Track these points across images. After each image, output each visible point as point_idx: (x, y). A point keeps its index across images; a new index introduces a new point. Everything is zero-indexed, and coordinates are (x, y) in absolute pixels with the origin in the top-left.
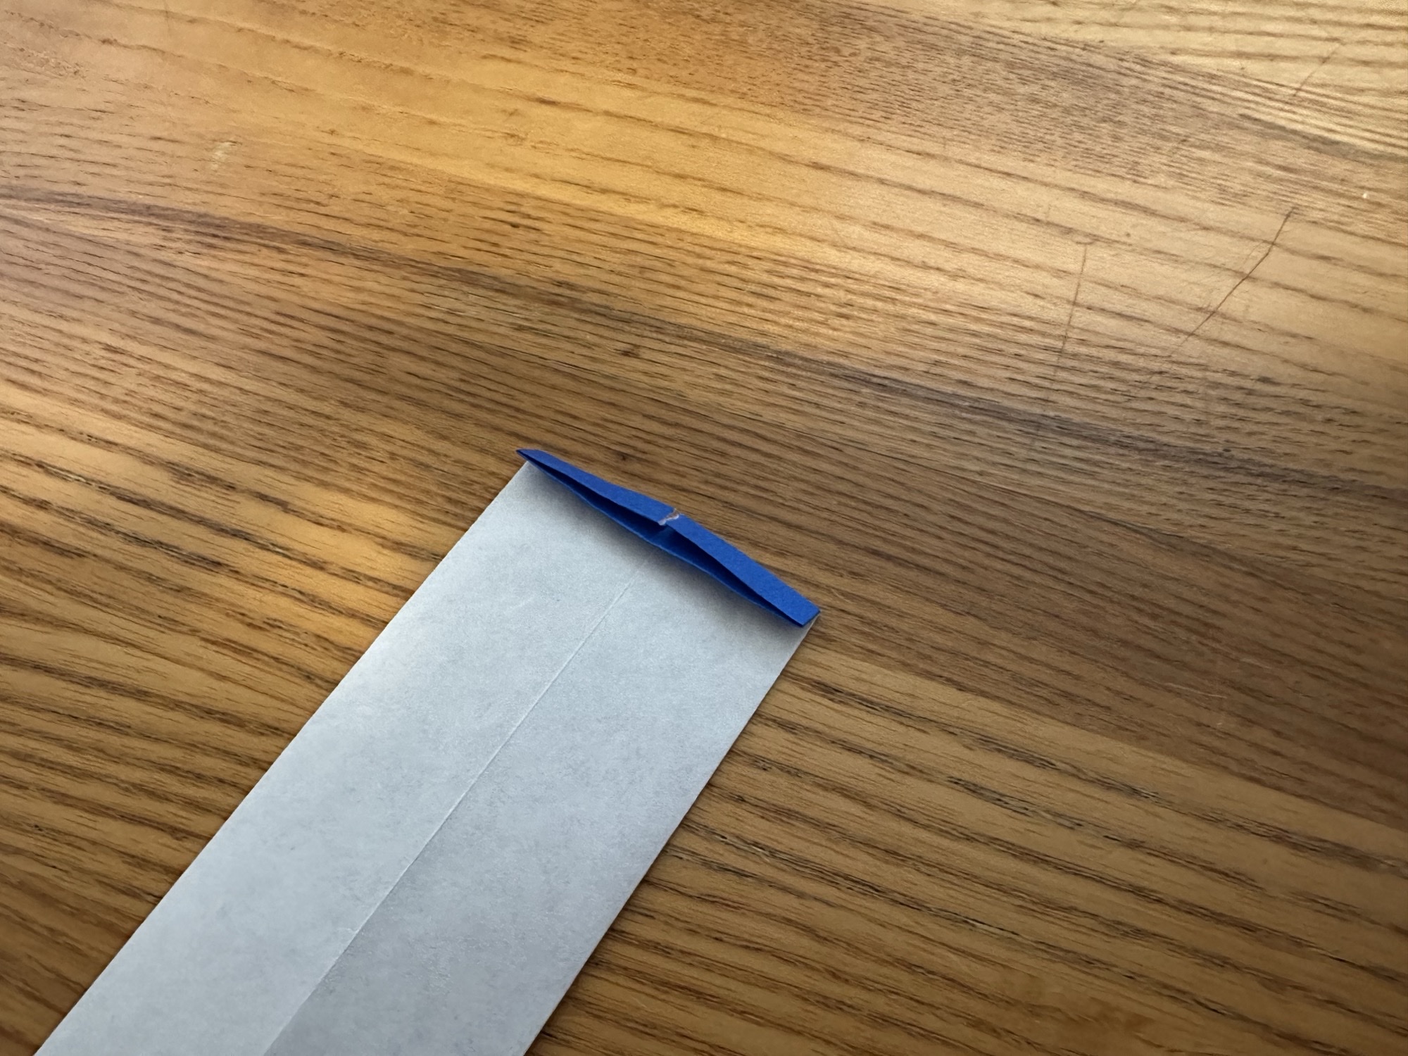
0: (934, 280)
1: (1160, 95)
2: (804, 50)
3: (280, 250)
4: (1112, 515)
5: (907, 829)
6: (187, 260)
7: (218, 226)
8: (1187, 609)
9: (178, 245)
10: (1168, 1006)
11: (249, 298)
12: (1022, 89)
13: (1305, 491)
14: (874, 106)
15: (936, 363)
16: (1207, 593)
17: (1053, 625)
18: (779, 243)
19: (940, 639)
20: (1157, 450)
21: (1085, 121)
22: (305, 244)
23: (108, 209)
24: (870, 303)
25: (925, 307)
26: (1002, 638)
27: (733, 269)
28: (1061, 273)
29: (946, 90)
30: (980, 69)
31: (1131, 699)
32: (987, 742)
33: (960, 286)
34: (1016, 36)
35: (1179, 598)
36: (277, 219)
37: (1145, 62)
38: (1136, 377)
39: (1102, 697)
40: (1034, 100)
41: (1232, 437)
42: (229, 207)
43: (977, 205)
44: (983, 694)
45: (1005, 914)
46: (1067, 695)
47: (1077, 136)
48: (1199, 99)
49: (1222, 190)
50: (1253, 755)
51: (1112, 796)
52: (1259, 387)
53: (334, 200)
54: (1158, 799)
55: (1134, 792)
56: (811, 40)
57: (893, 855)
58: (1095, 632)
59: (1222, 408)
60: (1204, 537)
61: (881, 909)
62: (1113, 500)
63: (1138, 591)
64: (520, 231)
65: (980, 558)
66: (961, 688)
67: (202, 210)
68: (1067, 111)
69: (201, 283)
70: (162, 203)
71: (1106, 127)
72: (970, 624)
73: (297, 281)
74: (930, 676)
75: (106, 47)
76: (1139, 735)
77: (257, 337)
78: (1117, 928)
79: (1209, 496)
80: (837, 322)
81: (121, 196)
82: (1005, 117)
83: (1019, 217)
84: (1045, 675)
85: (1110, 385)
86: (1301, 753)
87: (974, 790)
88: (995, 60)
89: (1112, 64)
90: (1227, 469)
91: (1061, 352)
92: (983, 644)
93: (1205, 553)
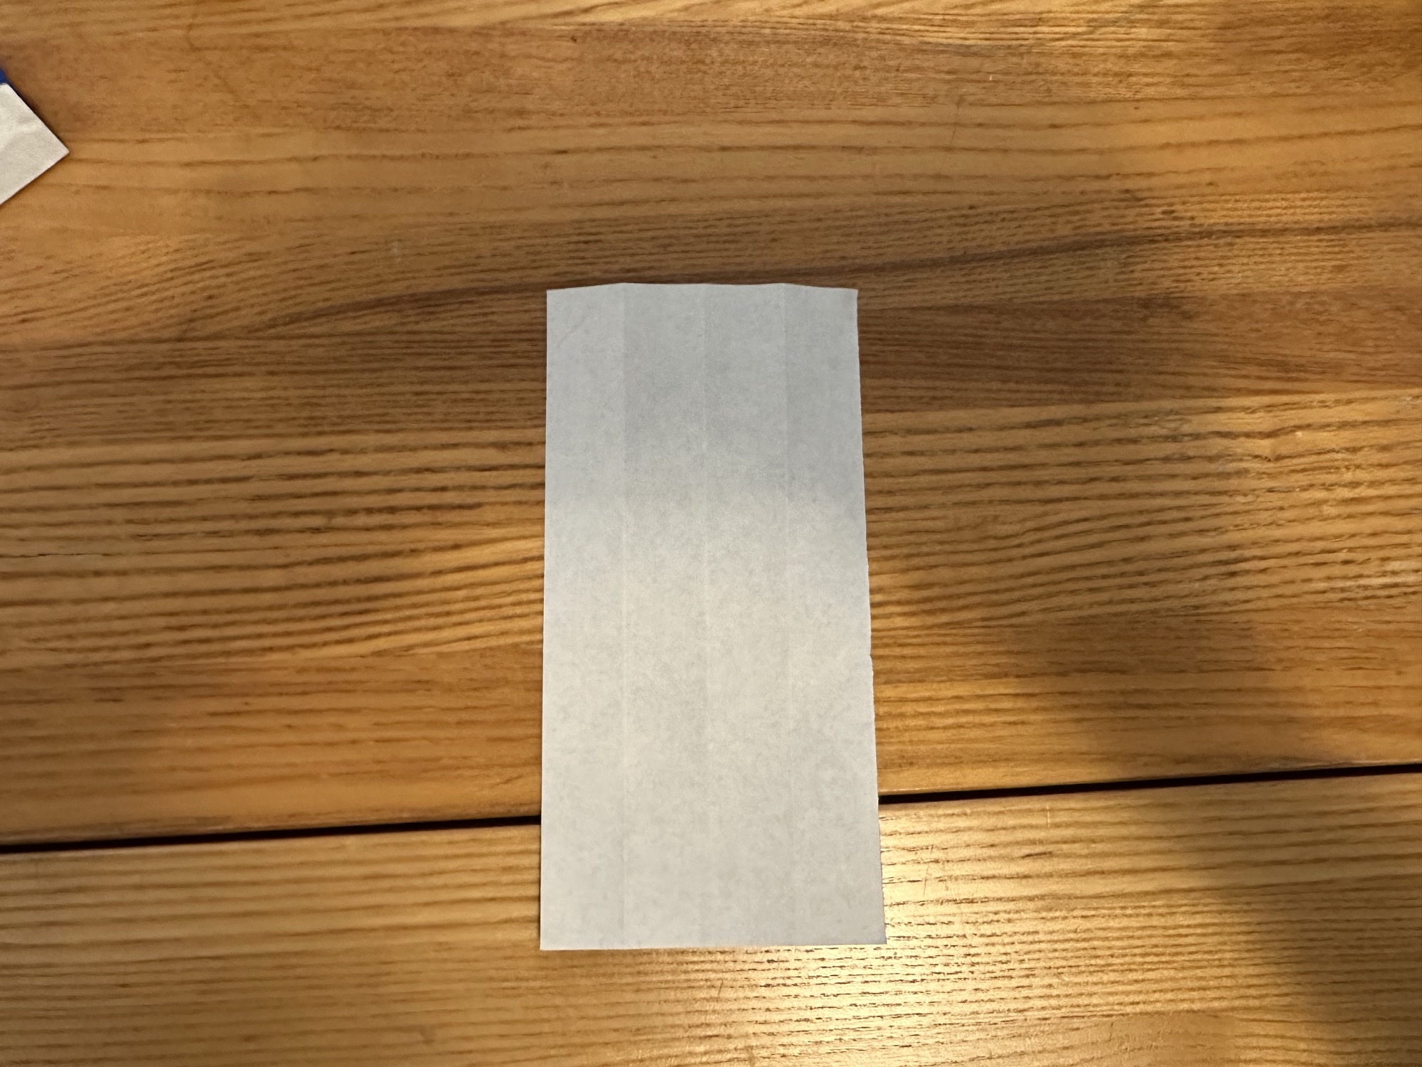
0: (809, 202)
1: (878, 41)
2: (684, 67)
3: (471, 302)
4: (929, 305)
5: (891, 480)
6: (423, 326)
7: (427, 299)
8: (970, 339)
9: (412, 319)
10: (1008, 507)
11: (473, 337)
12: (809, 60)
13: (1001, 262)
14: (736, 96)
15: (827, 251)
16: (975, 328)
17: (918, 368)
18: (726, 206)
19: (877, 393)
20: (935, 264)
21: (848, 72)
22: (483, 294)
23: (356, 310)
24: (782, 227)
25: (810, 221)
26: (901, 382)
27: (709, 231)
28: (866, 177)
29: (769, 72)
30: (782, 51)
31: (959, 390)
32: (909, 431)
33: (821, 201)
34: (794, 20)
35: (966, 335)
36: (456, 283)
37: (864, 19)
38: (917, 226)
39: (948, 393)
40: (816, 65)
41: (967, 244)
42: (426, 285)
43: (814, 148)
44: (901, 411)
45: (939, 498)
46: (934, 398)
47: (846, 84)
48: (898, 38)
49: (924, 97)
50: (1009, 395)
51: (965, 435)
52: (971, 212)
53: (480, 260)
54: (980, 428)
55: (971, 429)
56: (684, 58)
57: (890, 493)
58: (934, 365)
59: (957, 230)
60: (966, 301)
61: (894, 515)
62: (927, 297)
63: (949, 338)
64: (592, 246)
65: (877, 348)
66: (892, 412)
67: (410, 292)
68: (836, 68)
69: (439, 337)
70: (384, 295)
71: (857, 73)
72: (888, 382)
73: (494, 318)
74: (879, 411)
75: (273, 197)
76: (965, 404)
77: (491, 358)
78: (981, 486)
79: (964, 279)
80: (774, 245)
81: (359, 299)
82: (807, 82)
83: (834, 148)
84: (922, 393)
85: (907, 235)
86: (1028, 387)
87: (911, 453)
88: (787, 42)
89: (847, 26)
90: (968, 262)
91: (880, 225)
92: (894, 388)
93: (970, 309)
